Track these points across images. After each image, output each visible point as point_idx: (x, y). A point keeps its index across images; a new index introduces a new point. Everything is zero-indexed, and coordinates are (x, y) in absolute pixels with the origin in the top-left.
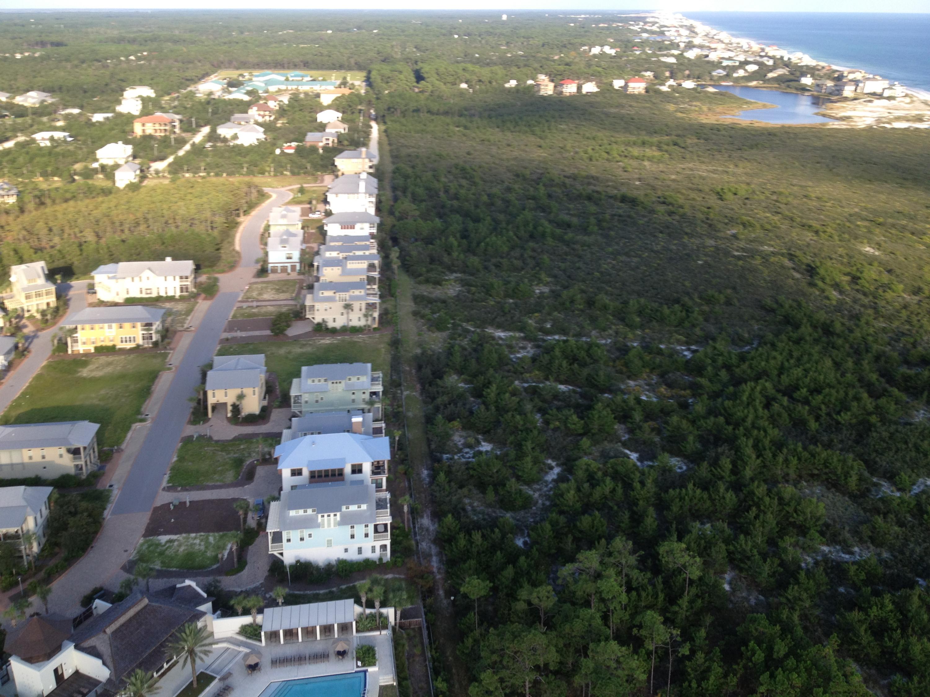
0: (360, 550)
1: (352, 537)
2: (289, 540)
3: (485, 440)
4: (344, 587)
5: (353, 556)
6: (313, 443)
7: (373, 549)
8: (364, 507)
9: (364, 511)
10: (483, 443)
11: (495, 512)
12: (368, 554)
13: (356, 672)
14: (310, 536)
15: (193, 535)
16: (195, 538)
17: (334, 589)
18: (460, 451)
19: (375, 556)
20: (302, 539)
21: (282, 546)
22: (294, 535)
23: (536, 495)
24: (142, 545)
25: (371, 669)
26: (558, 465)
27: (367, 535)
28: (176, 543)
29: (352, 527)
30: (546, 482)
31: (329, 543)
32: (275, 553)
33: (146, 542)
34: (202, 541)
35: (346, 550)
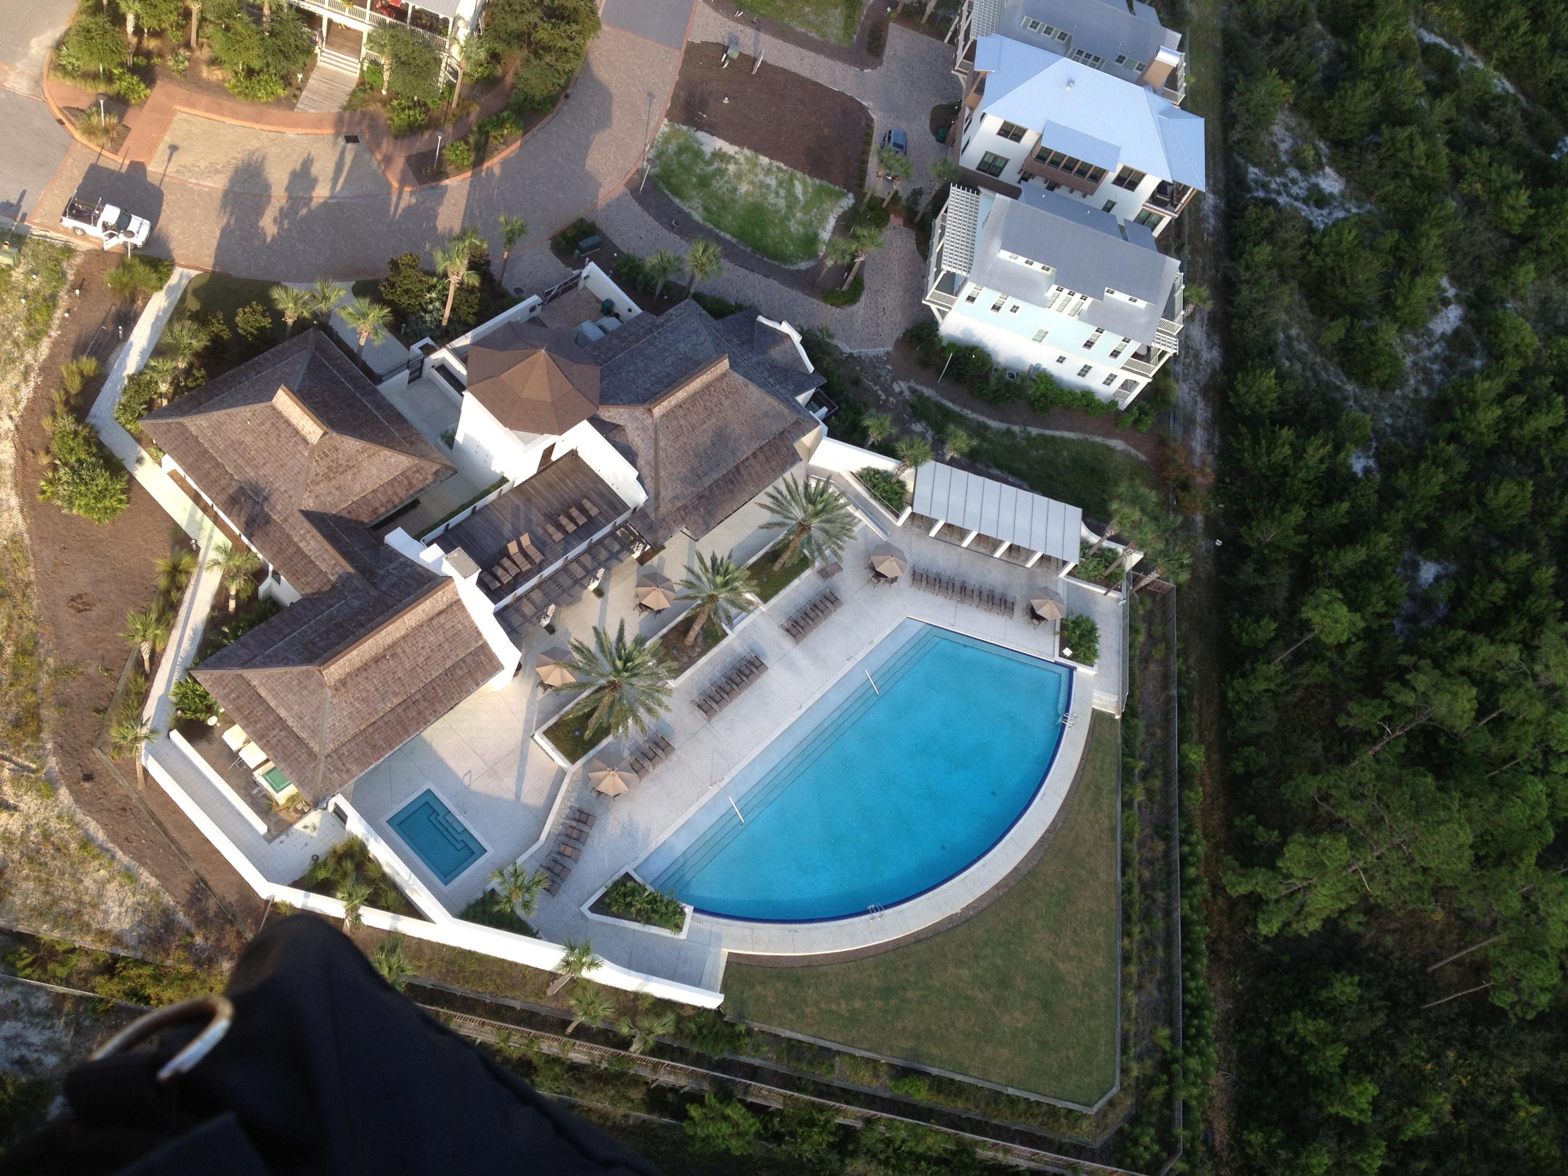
0: (1085, 371)
1: (1089, 344)
2: (971, 299)
3: (1333, 163)
4: (1034, 431)
5: (1067, 373)
6: (1070, 82)
7: (1110, 379)
8: (1141, 304)
9: (1138, 309)
10: (1328, 170)
11: (1326, 368)
12: (1095, 382)
13: (1056, 663)
14: (1015, 309)
15: (764, 160)
16: (768, 171)
17: (1016, 428)
18: (1281, 171)
19: (1105, 392)
20: (996, 308)
21: (952, 302)
22: (988, 296)
23: (1408, 360)
24: (667, 140)
25: (1082, 670)
26: (1458, 299)
27: (1115, 354)
28: (732, 168)
29: (1100, 331)
30: (1429, 332)
31: (1041, 337)
32: (934, 308)
33: (674, 133)
34: (780, 184)
35: (1061, 360)
